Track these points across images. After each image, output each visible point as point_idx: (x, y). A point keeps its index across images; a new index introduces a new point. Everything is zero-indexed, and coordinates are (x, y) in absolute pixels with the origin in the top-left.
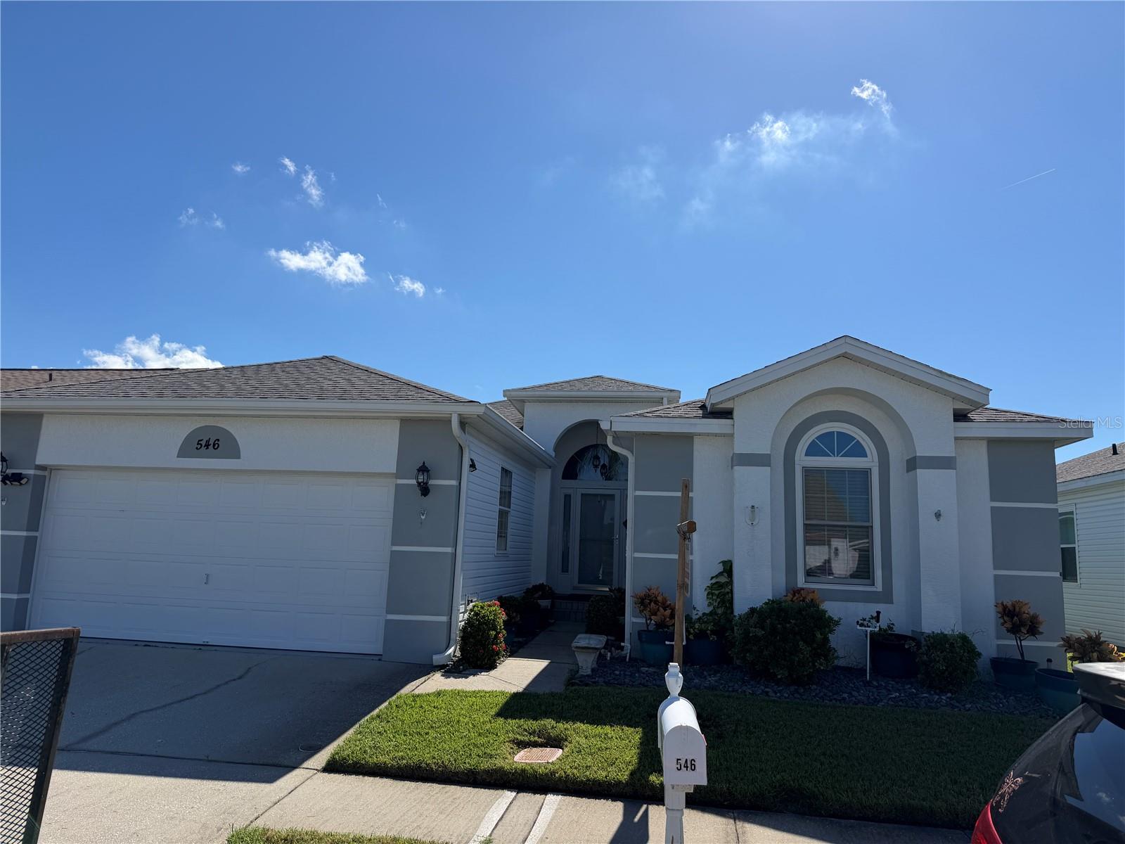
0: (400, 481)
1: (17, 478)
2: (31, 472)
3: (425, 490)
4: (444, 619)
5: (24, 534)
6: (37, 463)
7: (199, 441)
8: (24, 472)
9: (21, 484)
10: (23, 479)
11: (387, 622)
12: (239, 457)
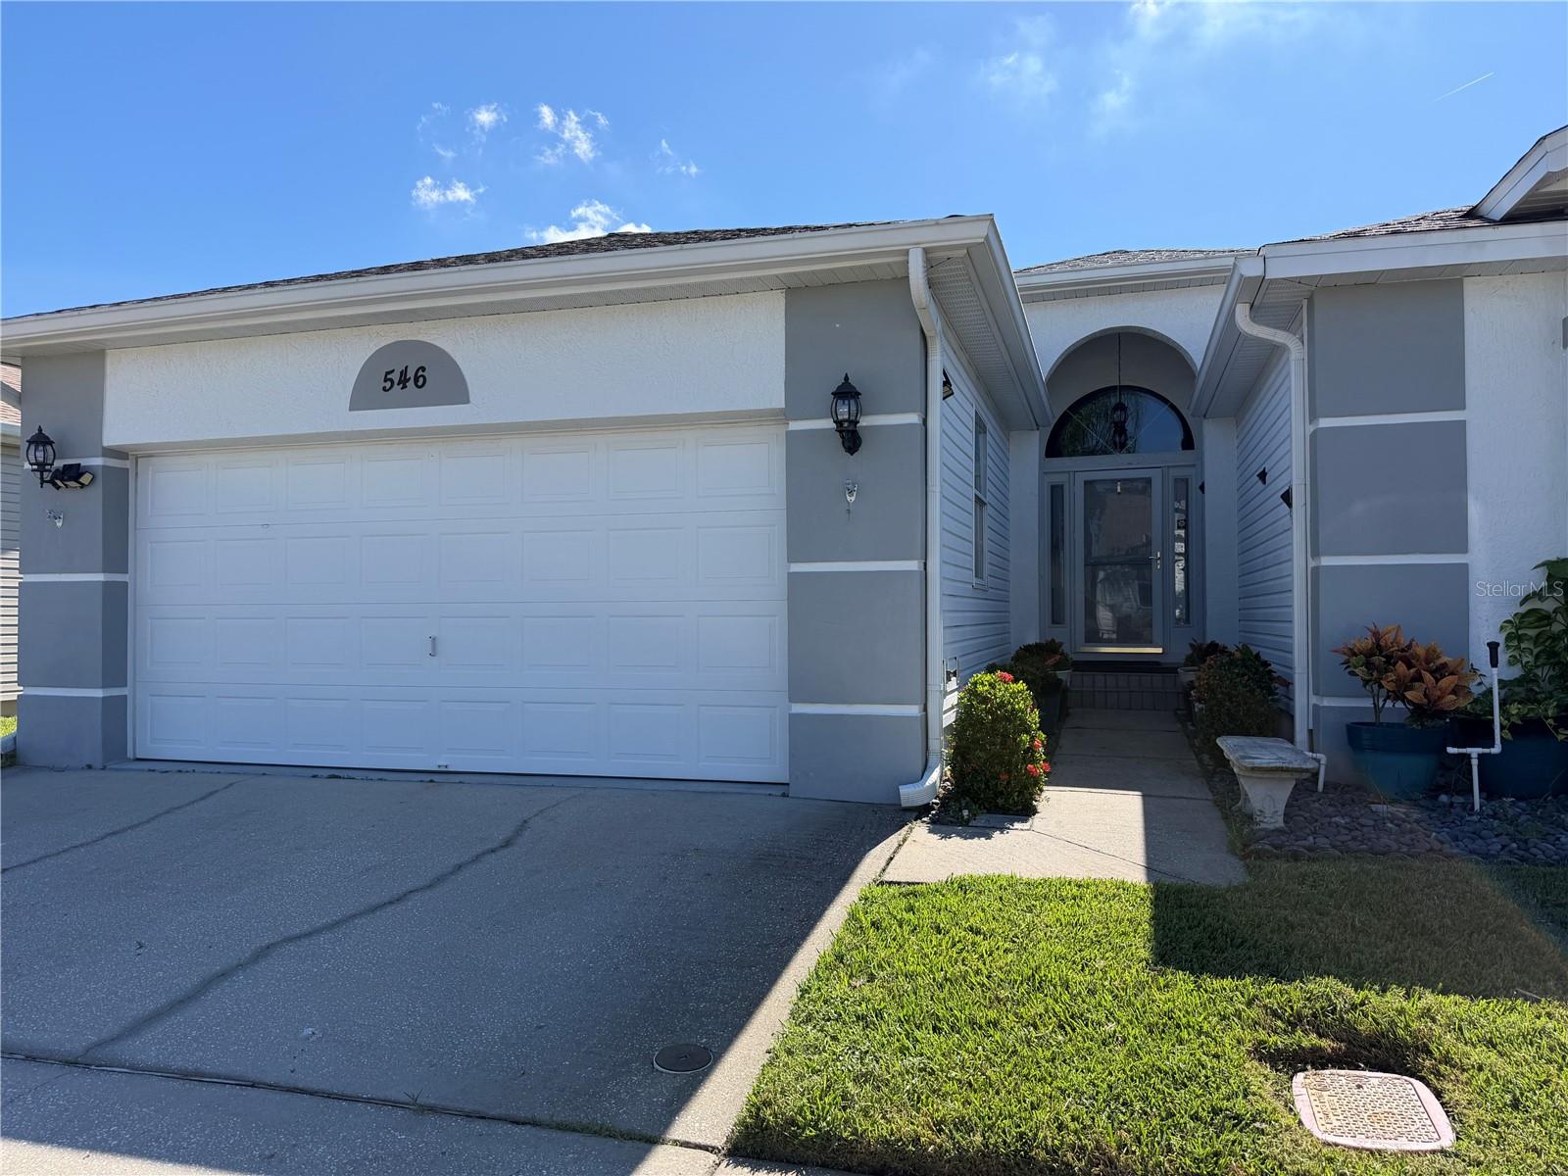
0: (795, 426)
1: (73, 473)
2: (98, 461)
3: (851, 438)
4: (914, 710)
5: (100, 577)
6: (106, 444)
7: (388, 373)
8: (84, 462)
9: (83, 486)
10: (82, 474)
11: (794, 718)
12: (468, 401)
